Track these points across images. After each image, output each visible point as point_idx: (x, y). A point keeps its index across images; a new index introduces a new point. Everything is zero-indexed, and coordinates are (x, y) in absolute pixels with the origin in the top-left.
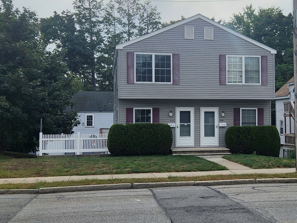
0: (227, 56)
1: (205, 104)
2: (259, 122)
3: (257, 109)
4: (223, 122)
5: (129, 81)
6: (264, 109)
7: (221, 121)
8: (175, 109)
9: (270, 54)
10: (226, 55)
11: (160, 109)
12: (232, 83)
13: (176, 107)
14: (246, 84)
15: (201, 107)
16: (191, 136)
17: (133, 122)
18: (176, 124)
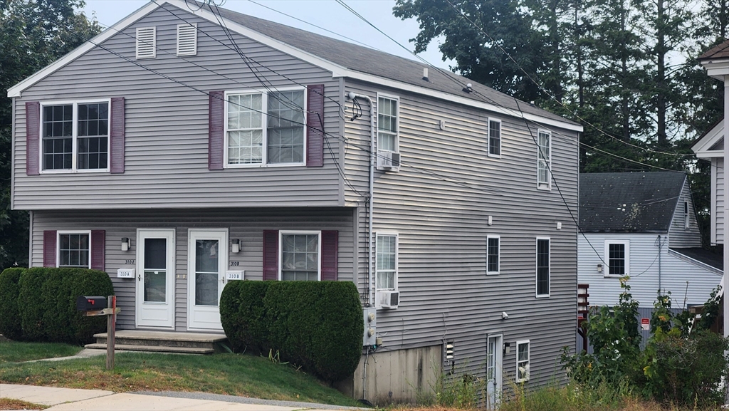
0: (226, 92)
1: (199, 221)
2: (327, 270)
3: (319, 233)
4: (238, 267)
5: (30, 170)
6: (340, 234)
7: (232, 264)
8: (136, 234)
9: (330, 79)
10: (223, 92)
11: (107, 233)
12: (239, 164)
13: (138, 229)
14: (270, 165)
15: (189, 229)
16: (166, 302)
17: (55, 264)
18: (138, 269)
